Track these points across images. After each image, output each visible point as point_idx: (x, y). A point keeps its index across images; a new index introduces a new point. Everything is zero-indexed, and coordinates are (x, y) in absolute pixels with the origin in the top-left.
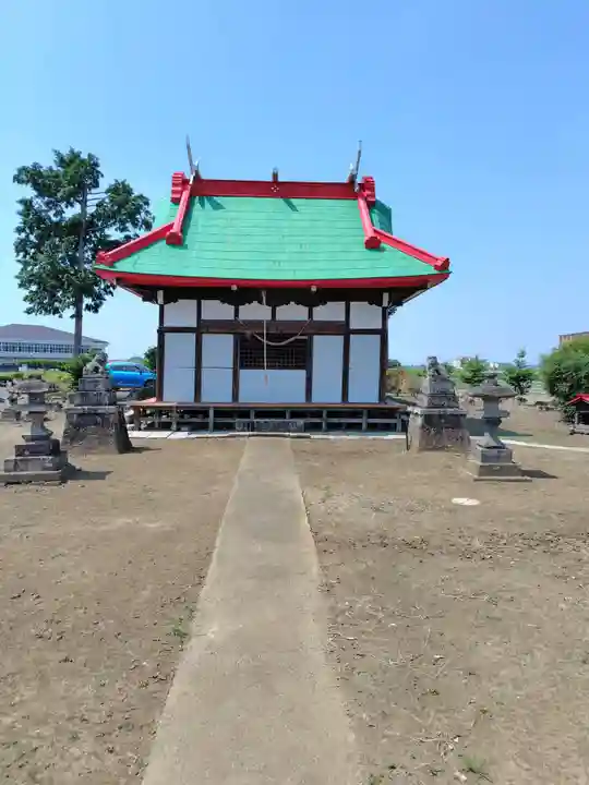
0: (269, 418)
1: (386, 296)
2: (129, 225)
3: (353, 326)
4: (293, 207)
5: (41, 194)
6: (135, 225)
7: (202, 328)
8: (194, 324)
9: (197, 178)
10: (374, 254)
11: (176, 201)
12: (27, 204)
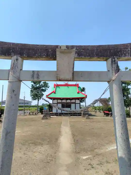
0: (66, 114)
1: (80, 99)
2: (46, 87)
3: (76, 103)
4: (69, 88)
5: (34, 84)
6: (47, 87)
7: (58, 103)
8: (57, 103)
9: (57, 84)
10: (78, 94)
11: (54, 87)
12: (32, 85)
